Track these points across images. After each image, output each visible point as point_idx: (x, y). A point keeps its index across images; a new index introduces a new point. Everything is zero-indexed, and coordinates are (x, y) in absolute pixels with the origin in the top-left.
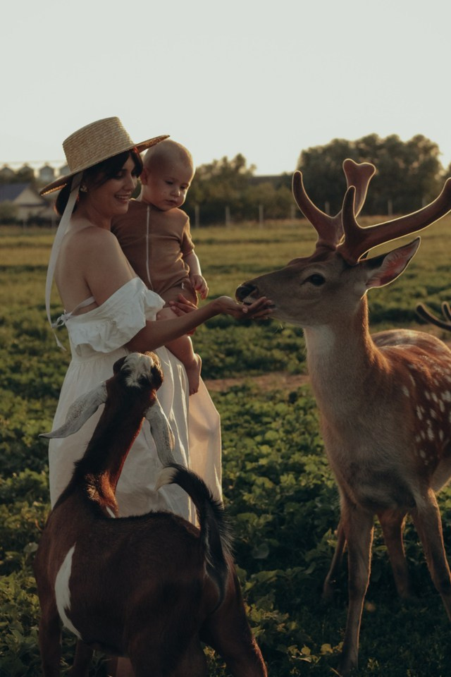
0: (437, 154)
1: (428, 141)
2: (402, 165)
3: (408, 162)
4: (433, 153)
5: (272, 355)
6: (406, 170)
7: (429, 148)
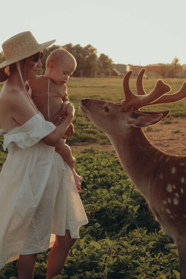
0: (96, 53)
1: (93, 47)
2: (81, 56)
3: (84, 55)
4: (94, 52)
5: (90, 136)
6: (84, 58)
7: (93, 50)
